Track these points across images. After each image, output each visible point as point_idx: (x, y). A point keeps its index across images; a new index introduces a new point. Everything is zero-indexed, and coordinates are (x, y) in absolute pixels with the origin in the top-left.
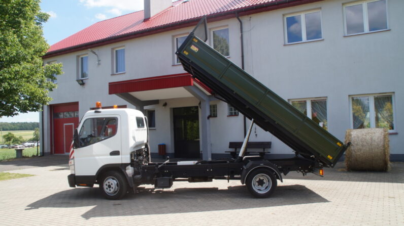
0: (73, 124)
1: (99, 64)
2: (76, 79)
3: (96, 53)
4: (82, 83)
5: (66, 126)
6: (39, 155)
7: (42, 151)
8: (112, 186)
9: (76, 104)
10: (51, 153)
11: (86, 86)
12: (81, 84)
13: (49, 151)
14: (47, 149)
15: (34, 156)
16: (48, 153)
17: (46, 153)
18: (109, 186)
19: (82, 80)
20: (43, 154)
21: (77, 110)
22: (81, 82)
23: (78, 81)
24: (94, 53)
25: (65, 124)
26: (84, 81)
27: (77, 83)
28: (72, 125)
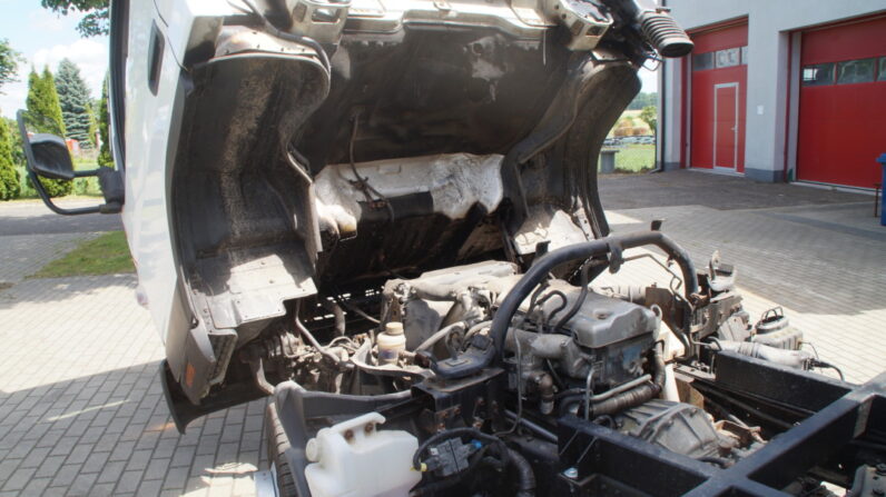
0: (737, 85)
5: (719, 90)
9: (743, 23)
10: (683, 165)
13: (677, 159)
14: (673, 155)
15: (644, 171)
16: (675, 164)
17: (669, 164)
20: (662, 166)
21: (745, 42)
25: (718, 86)
28: (733, 89)
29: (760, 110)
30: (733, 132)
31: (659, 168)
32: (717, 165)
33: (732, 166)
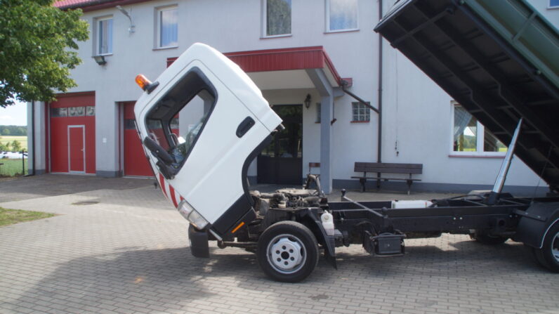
0: (83, 126)
1: (132, 32)
2: (91, 55)
3: (129, 15)
4: (102, 62)
5: (71, 129)
6: (26, 174)
7: (31, 168)
8: (291, 255)
9: (91, 95)
10: (47, 171)
11: (109, 67)
12: (100, 64)
13: (44, 167)
14: (40, 164)
15: (17, 175)
16: (42, 170)
17: (38, 170)
18: (285, 255)
19: (103, 57)
20: (34, 172)
21: (93, 104)
22: (101, 60)
23: (96, 58)
24: (126, 13)
25: (70, 126)
26: (106, 58)
27: (94, 60)
28: (82, 128)
29: (105, 140)
30: (82, 152)
31: (31, 173)
32: (71, 170)
33: (82, 170)
